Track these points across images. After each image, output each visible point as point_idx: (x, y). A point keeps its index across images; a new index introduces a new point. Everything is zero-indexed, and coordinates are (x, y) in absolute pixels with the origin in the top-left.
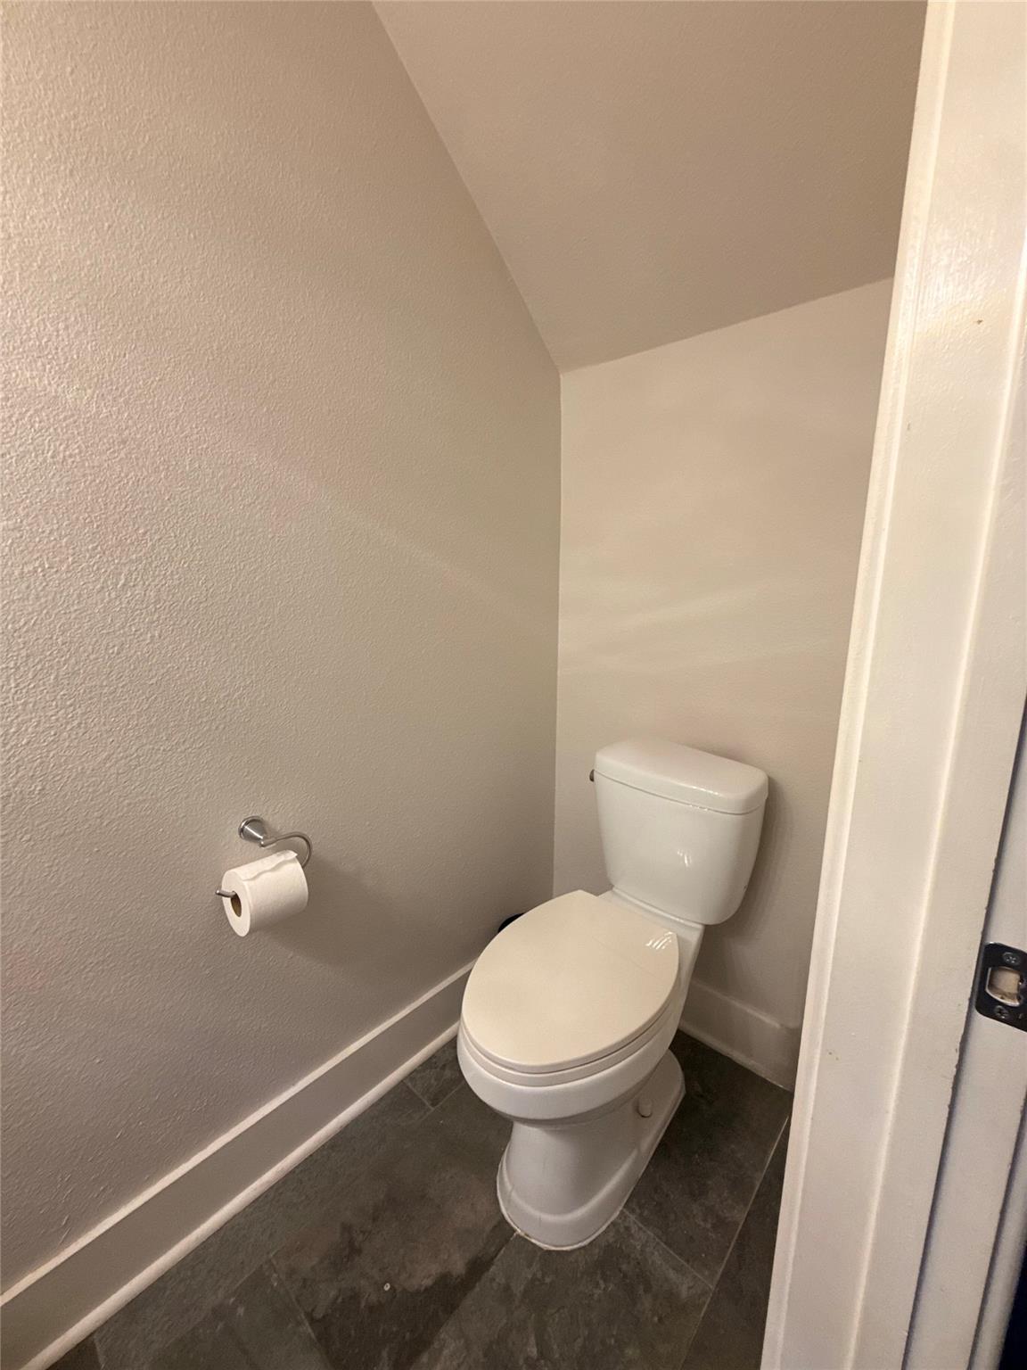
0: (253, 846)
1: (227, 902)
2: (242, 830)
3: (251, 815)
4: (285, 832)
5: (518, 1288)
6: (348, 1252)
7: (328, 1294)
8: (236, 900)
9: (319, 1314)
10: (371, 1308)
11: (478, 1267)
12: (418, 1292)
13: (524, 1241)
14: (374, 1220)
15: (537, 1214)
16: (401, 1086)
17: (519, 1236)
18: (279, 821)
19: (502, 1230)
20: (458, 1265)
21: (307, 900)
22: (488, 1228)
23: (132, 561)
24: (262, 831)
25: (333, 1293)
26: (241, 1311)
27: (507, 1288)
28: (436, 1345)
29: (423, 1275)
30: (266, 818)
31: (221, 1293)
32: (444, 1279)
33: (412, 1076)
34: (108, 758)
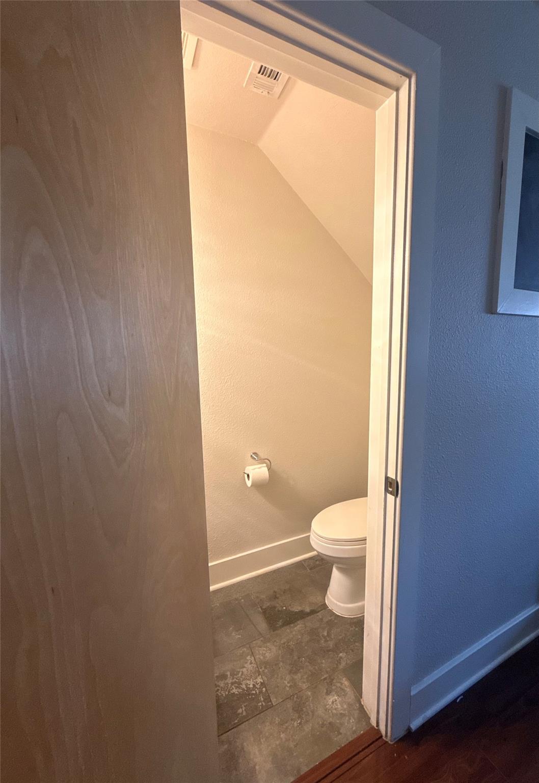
0: (254, 461)
1: (246, 476)
2: (251, 456)
3: (254, 451)
4: (264, 458)
5: (325, 620)
6: (275, 597)
7: (266, 605)
8: (248, 476)
9: (264, 607)
10: (279, 611)
11: (313, 612)
12: (293, 612)
13: (331, 611)
14: (284, 593)
15: (335, 602)
16: (300, 562)
17: (329, 609)
18: (262, 455)
19: (324, 606)
20: (308, 610)
21: (268, 479)
22: (320, 604)
23: (228, 376)
24: (257, 457)
25: (268, 604)
26: (243, 600)
27: (322, 619)
28: (296, 624)
29: (296, 608)
30: (258, 453)
31: (238, 596)
32: (302, 611)
33: (305, 560)
34: (219, 429)
